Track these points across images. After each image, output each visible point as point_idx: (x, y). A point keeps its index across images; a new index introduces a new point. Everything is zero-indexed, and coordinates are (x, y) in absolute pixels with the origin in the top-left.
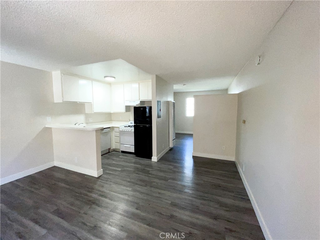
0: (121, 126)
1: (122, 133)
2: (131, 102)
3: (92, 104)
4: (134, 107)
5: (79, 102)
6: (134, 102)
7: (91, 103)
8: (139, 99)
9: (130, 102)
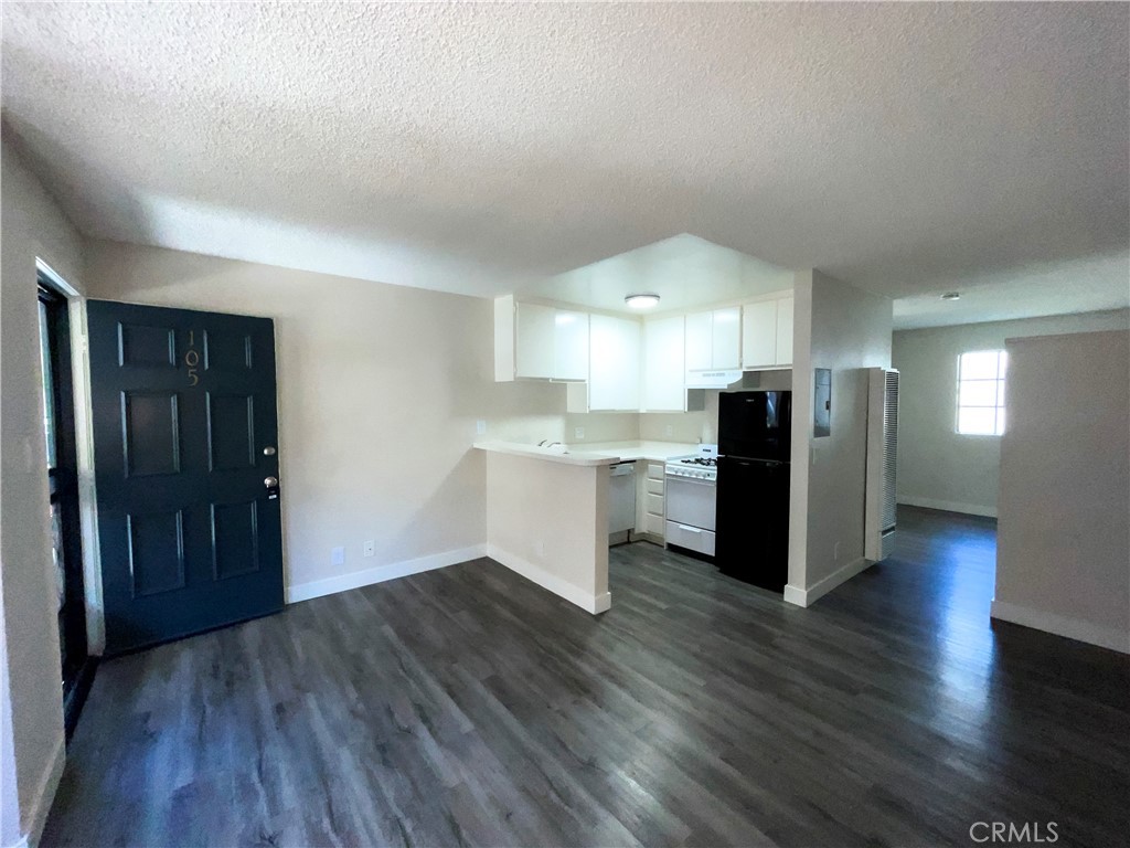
0: (669, 459)
1: (675, 482)
2: (709, 375)
3: (586, 385)
4: (721, 394)
5: (553, 379)
6: (718, 375)
7: (584, 381)
8: (738, 365)
9: (704, 375)
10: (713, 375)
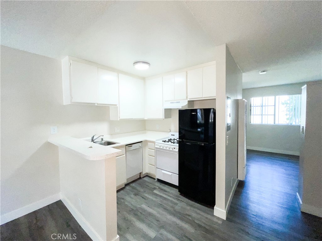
0: (157, 140)
1: (159, 151)
2: (173, 103)
3: (117, 107)
4: (179, 110)
5: (97, 104)
6: (177, 102)
7: (116, 105)
8: (185, 98)
9: (171, 103)
10: (175, 103)
